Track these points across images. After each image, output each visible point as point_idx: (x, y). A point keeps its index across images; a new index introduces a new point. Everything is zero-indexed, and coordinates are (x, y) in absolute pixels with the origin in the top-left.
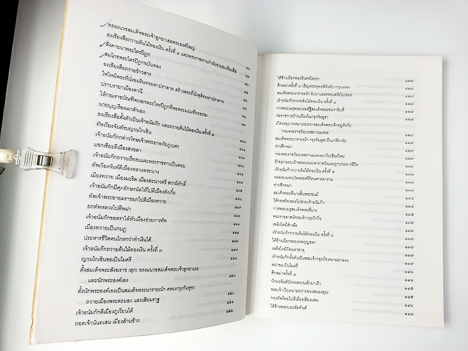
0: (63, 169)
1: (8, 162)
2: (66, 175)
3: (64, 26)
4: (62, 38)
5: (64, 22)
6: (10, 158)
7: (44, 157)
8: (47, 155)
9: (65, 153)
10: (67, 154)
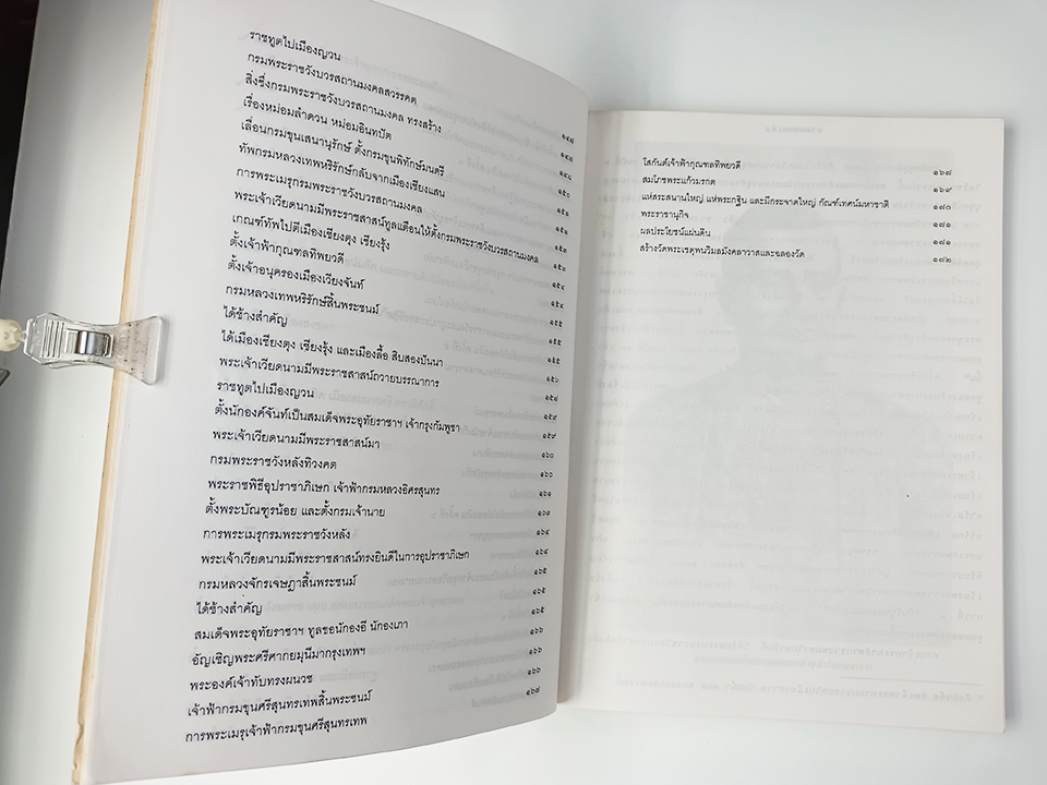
0: (134, 361)
1: (8, 349)
2: (140, 376)
3: (153, 35)
4: (149, 63)
5: (154, 25)
6: (12, 340)
7: (92, 336)
8: (98, 329)
9: (138, 323)
10: (145, 324)
